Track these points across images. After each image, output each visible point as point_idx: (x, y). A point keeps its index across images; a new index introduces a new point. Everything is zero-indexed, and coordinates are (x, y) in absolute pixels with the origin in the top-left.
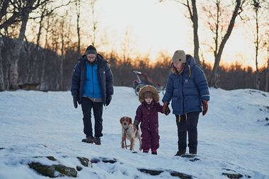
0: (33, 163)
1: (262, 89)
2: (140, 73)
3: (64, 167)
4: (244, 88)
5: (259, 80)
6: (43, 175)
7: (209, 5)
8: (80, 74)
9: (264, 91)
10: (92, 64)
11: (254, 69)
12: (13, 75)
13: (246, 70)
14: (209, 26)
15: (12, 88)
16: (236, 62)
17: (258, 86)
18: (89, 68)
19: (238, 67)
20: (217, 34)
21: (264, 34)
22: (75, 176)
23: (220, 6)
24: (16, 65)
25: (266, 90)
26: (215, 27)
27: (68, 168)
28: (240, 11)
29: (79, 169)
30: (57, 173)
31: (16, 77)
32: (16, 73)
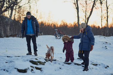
0: (31, 61)
1: (104, 35)
2: (57, 30)
3: (41, 62)
4: (97, 35)
5: (103, 32)
6: (34, 64)
7: (83, 3)
8: (24, 24)
9: (105, 36)
10: (29, 19)
11: (101, 27)
12: (8, 31)
13: (98, 28)
14: (83, 11)
15: (7, 37)
16: (93, 24)
17: (102, 34)
18: (28, 21)
19: (94, 26)
20: (86, 14)
21: (104, 14)
22: (44, 65)
23: (87, 3)
24: (9, 28)
25: (106, 35)
26: (85, 11)
27: (42, 62)
28: (95, 5)
29: (45, 63)
30: (38, 64)
31: (9, 32)
32: (9, 30)
